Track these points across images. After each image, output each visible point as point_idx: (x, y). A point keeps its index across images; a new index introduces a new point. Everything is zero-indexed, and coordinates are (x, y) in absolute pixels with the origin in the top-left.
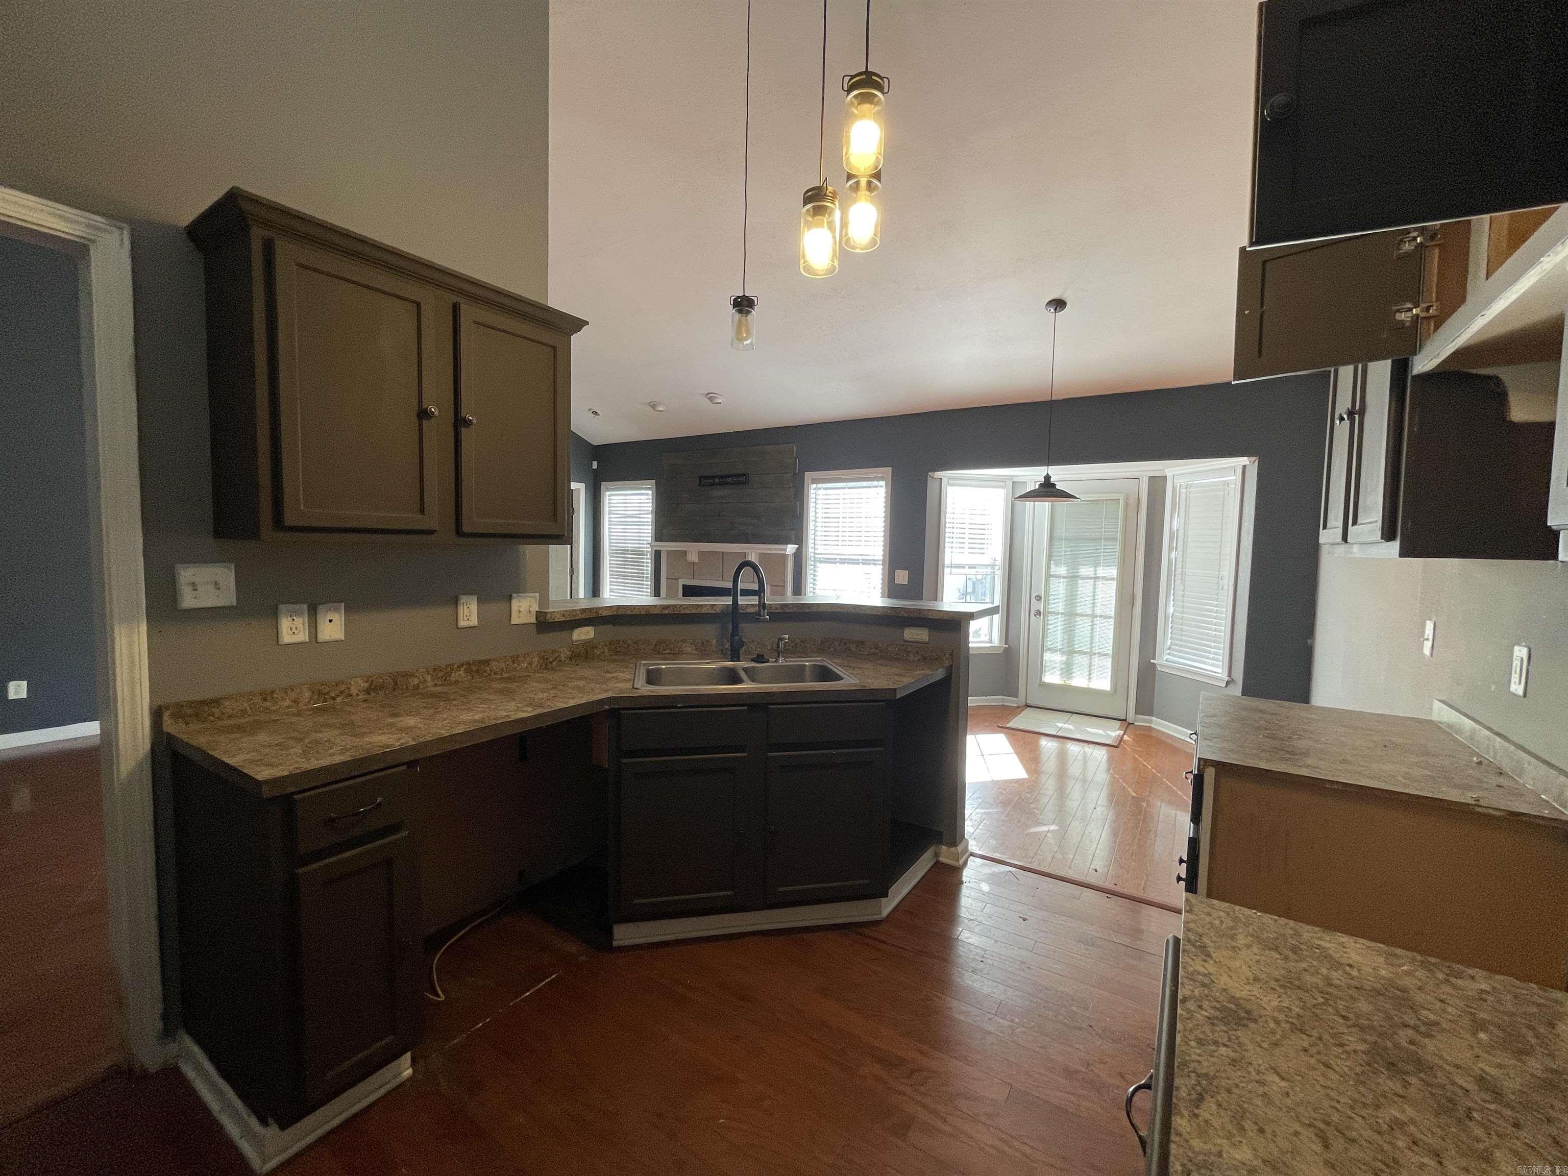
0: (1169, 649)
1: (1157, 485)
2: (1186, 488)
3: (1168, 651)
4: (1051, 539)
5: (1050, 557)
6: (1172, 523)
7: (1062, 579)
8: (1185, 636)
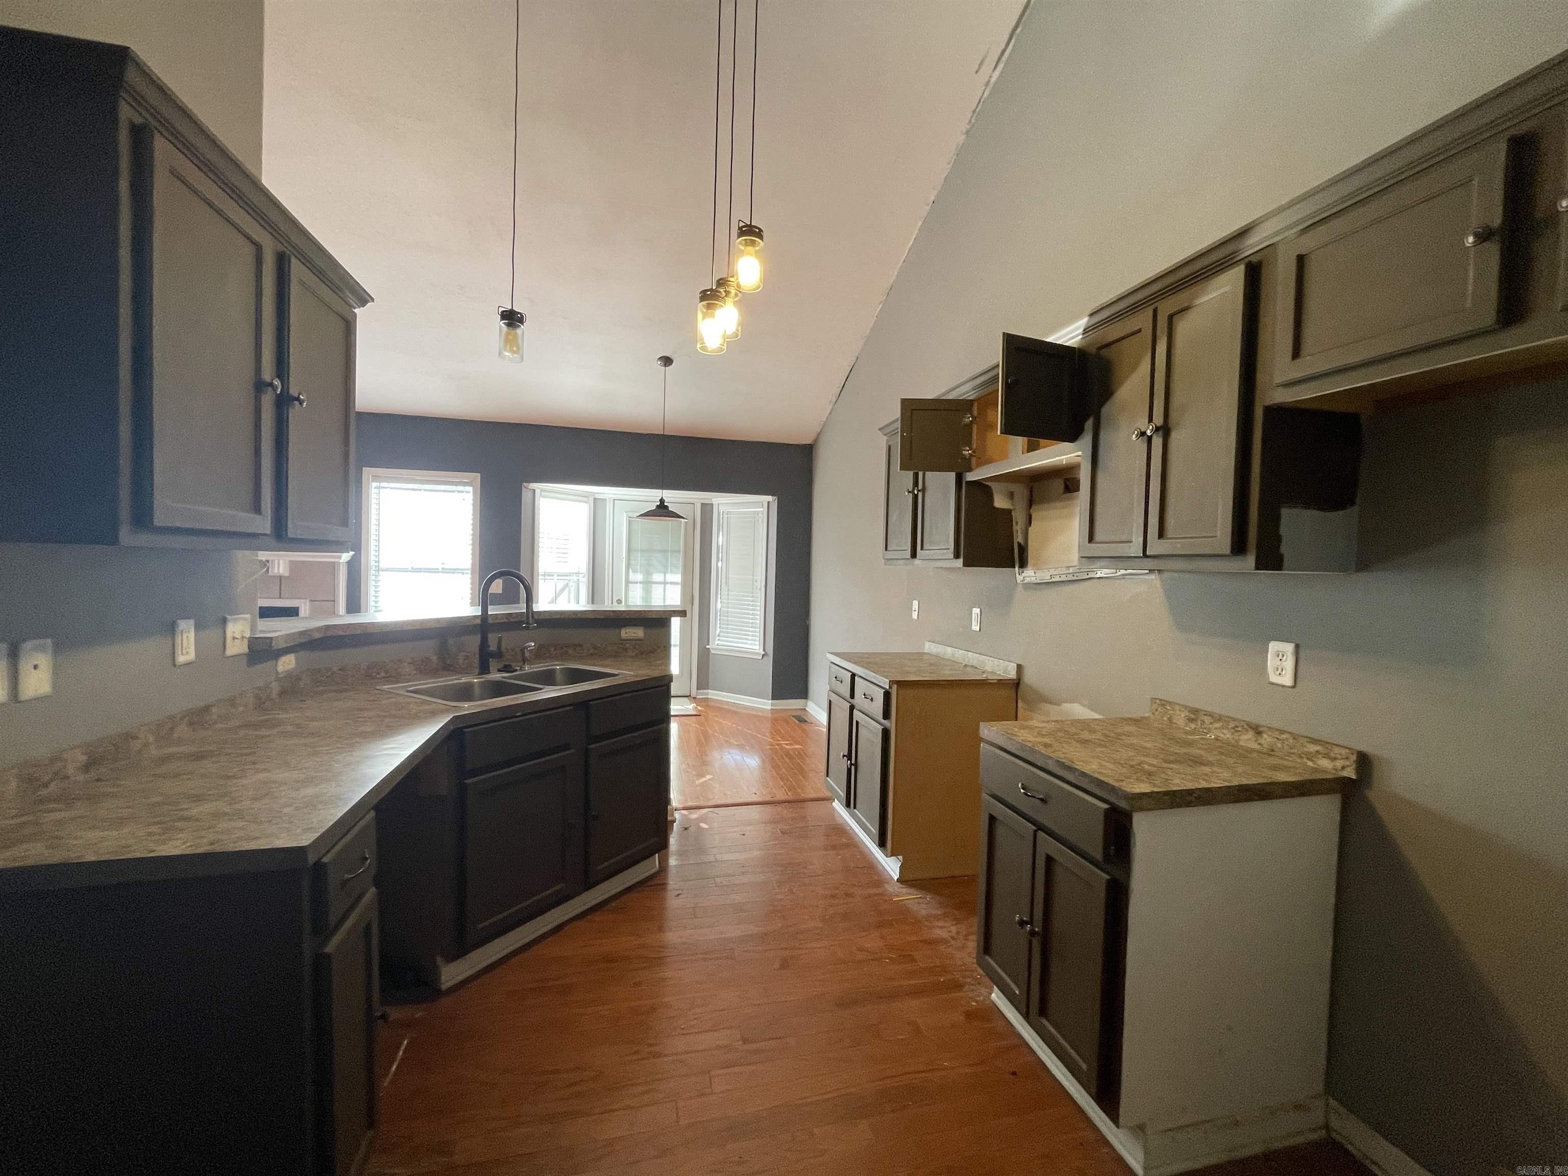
0: (719, 636)
1: (707, 509)
2: (727, 514)
3: (718, 638)
4: (629, 550)
5: (628, 566)
6: (719, 539)
7: (639, 585)
8: (731, 625)
